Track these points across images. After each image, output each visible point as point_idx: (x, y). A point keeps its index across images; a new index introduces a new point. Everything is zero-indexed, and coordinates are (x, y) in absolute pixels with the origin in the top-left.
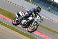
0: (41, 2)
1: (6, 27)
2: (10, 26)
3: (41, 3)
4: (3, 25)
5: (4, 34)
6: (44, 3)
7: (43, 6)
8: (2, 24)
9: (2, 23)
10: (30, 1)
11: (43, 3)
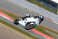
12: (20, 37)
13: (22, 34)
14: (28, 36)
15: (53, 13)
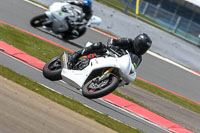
0: (174, 15)
1: (54, 100)
2: (64, 97)
3: (173, 19)
4: (42, 94)
5: (44, 124)
6: (182, 20)
7: (179, 30)
8: (37, 92)
9: (40, 87)
10: (134, 12)
11: (179, 19)
12: (8, 96)
13: (15, 84)
14: (33, 90)
15: (122, 11)
